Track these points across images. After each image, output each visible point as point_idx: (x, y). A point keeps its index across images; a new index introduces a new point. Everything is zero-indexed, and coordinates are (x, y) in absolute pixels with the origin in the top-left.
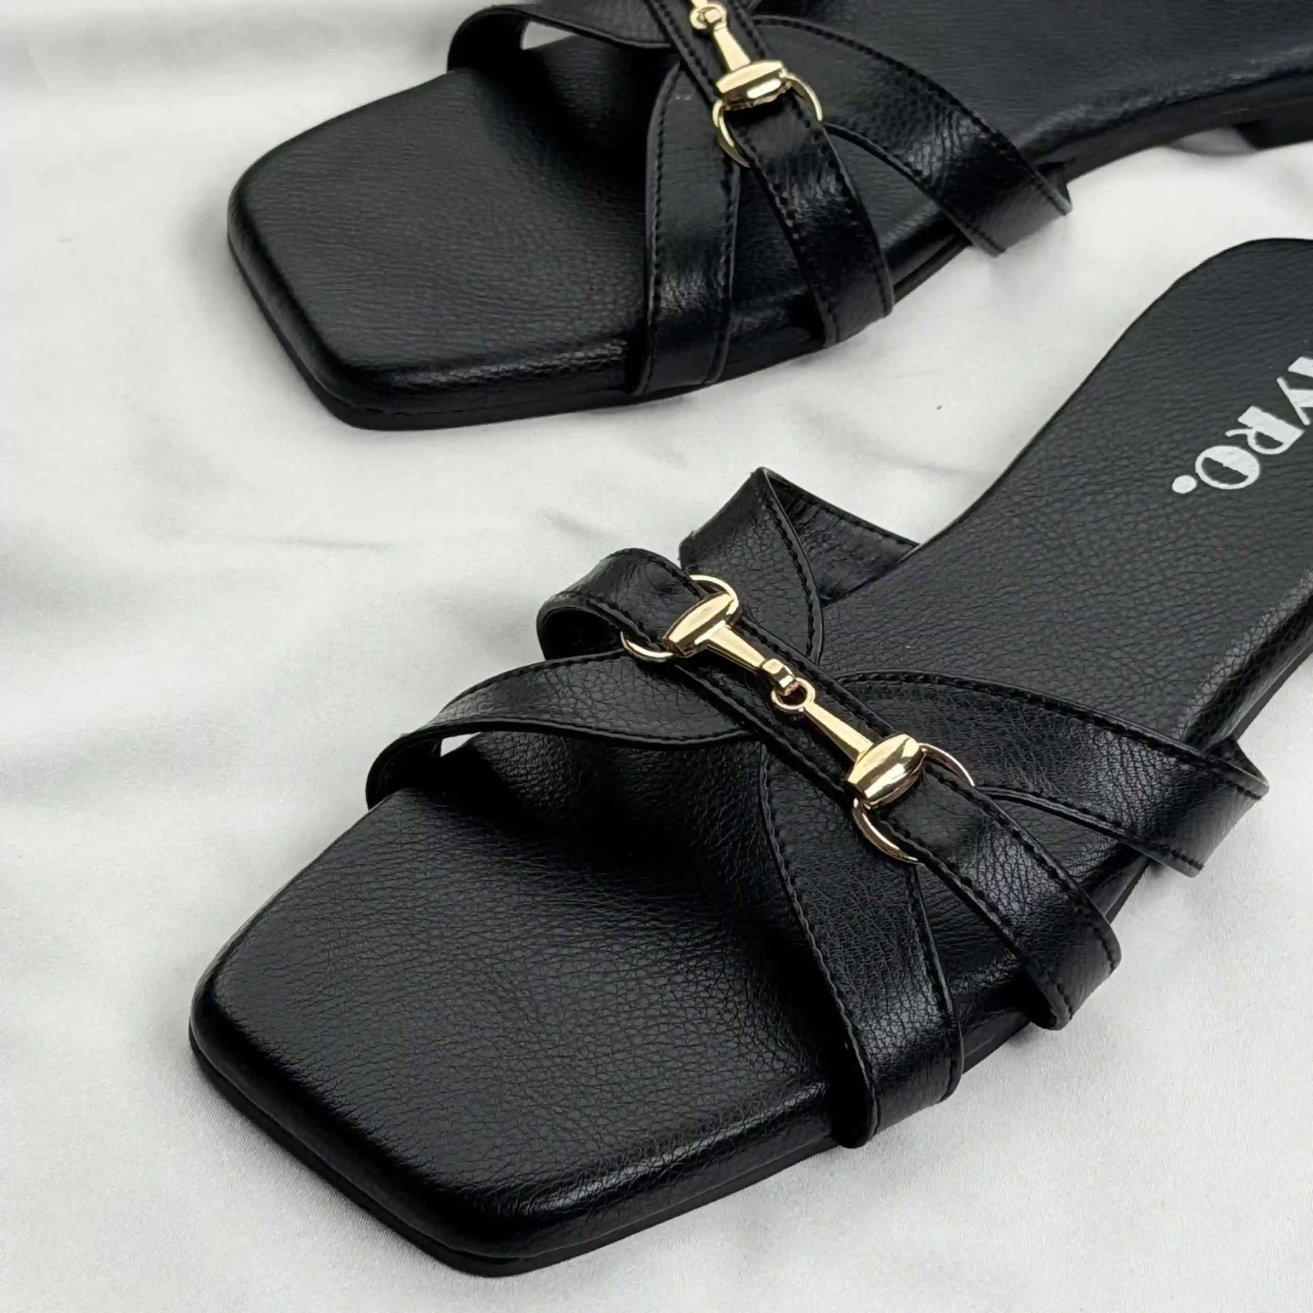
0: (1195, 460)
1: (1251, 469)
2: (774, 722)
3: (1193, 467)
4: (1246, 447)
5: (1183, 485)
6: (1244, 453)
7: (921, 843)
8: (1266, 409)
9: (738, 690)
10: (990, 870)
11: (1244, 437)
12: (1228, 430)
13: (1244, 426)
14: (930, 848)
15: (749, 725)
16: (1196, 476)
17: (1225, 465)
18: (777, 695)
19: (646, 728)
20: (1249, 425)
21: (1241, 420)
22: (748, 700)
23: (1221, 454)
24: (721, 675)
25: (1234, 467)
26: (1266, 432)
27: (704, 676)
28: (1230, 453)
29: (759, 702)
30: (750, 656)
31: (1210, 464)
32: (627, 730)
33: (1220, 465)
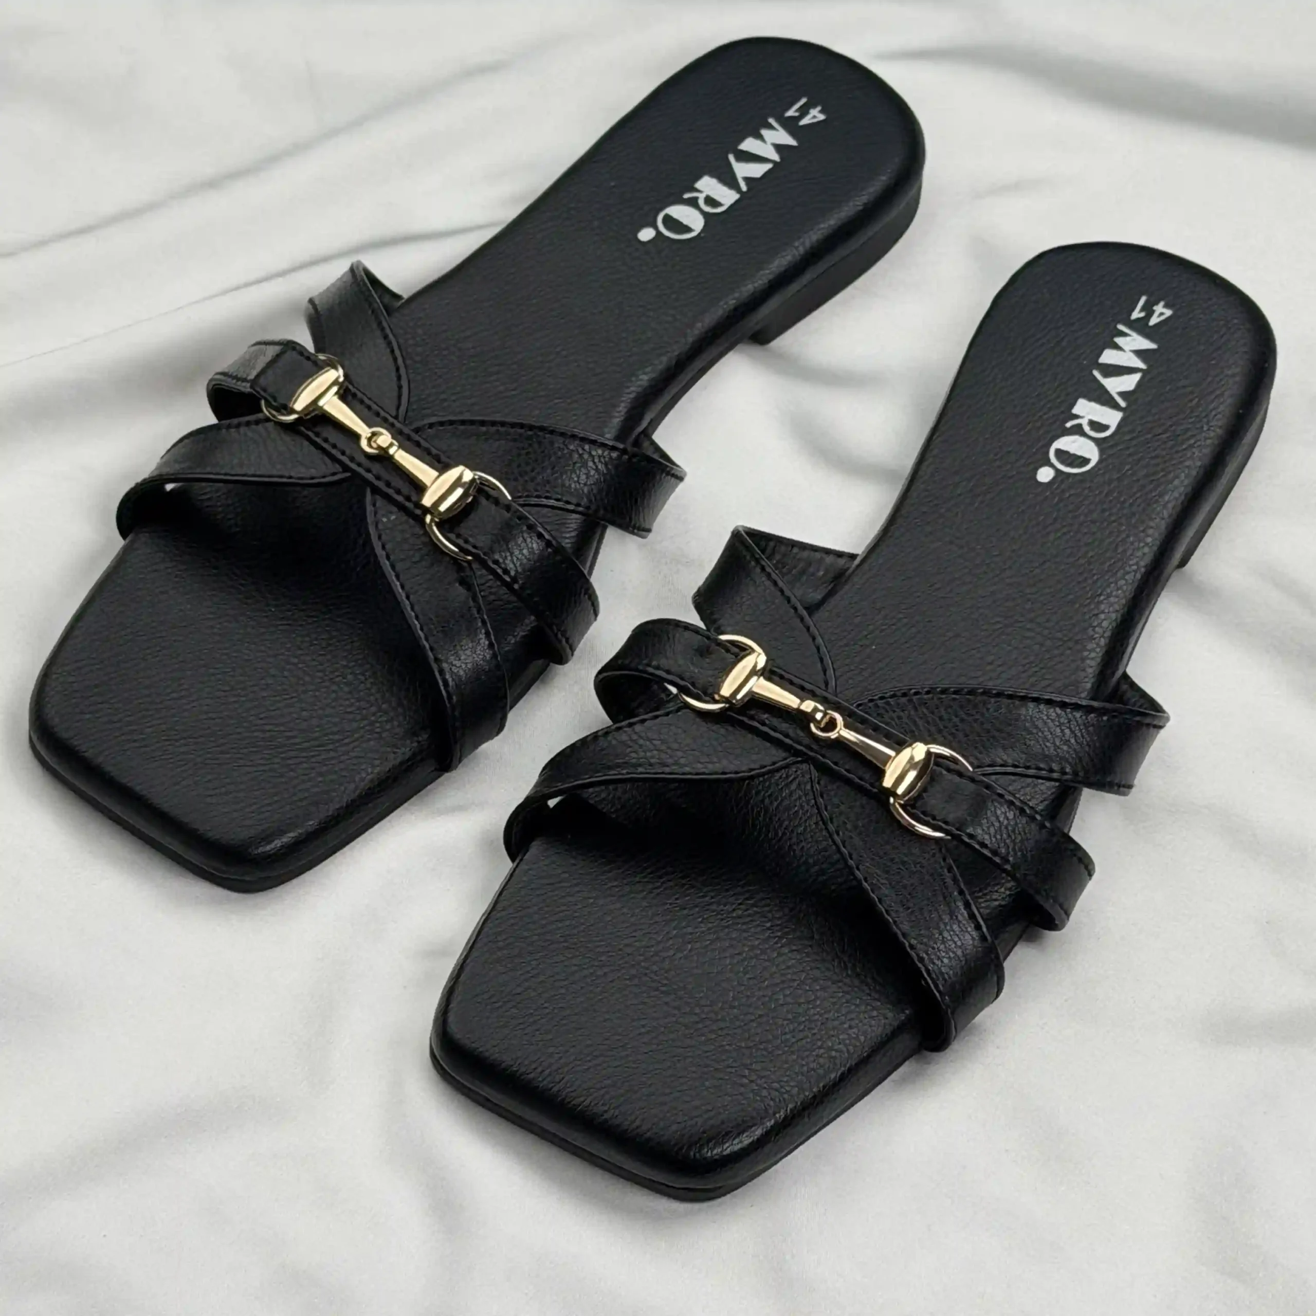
0: (1048, 453)
1: (1091, 453)
2: (815, 747)
3: (1049, 460)
4: (1083, 434)
5: (1045, 475)
6: (1082, 440)
7: (946, 823)
8: (1090, 399)
9: (784, 726)
10: (999, 832)
11: (1080, 426)
12: (1067, 422)
13: (1077, 417)
14: (953, 825)
15: (797, 753)
16: (1052, 466)
17: (1072, 451)
18: (815, 725)
19: (718, 767)
20: (1081, 415)
21: (1076, 410)
22: (791, 732)
23: (1066, 443)
24: (766, 716)
25: (1079, 453)
26: (1095, 419)
27: (752, 718)
28: (1074, 442)
29: (801, 734)
30: (789, 699)
31: (1060, 453)
32: (706, 771)
33: (1067, 453)
